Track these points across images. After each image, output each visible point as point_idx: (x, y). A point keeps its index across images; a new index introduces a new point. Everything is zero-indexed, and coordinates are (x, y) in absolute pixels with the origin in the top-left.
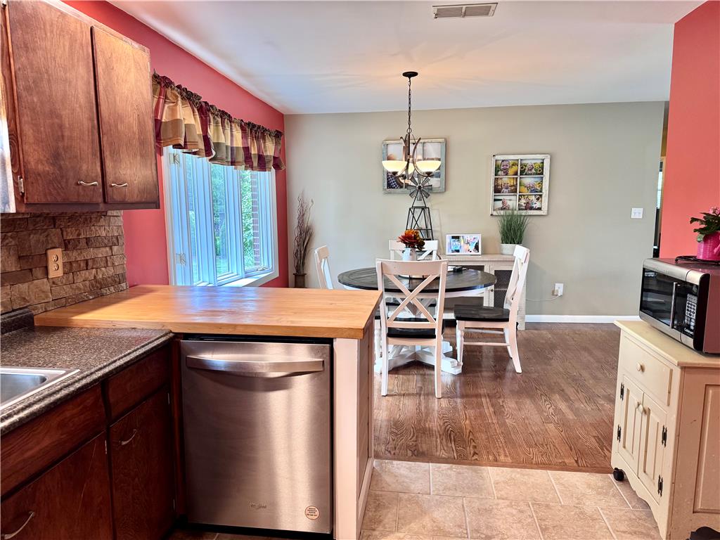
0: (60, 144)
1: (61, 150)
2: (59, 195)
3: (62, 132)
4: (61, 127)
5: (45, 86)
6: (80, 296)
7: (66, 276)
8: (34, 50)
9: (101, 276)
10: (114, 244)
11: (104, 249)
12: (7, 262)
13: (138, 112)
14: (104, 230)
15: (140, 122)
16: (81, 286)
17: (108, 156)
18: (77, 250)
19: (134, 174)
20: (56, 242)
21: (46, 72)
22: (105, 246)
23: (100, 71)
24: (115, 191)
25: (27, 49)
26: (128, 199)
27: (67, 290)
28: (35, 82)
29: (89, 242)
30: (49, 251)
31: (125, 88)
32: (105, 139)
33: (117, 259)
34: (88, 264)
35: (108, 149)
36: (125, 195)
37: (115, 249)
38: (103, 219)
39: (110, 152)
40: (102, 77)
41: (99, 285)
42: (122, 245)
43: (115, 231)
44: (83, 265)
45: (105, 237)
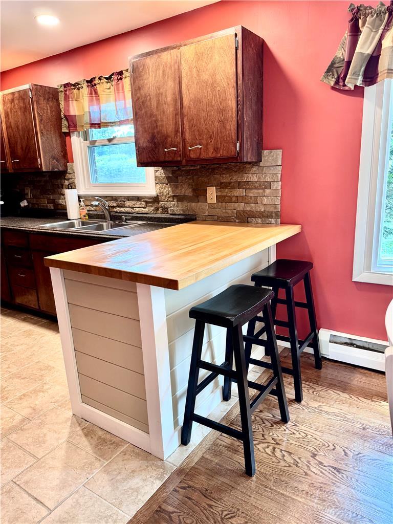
0: (155, 131)
1: (156, 134)
2: (154, 158)
3: (156, 124)
4: (156, 121)
5: (148, 103)
6: (228, 218)
7: (220, 204)
8: (143, 87)
9: (248, 209)
10: (266, 188)
11: (256, 191)
12: (187, 191)
13: (218, 88)
14: (256, 176)
15: (219, 95)
16: (229, 212)
17: (187, 130)
18: (229, 189)
19: (211, 137)
20: (215, 182)
21: (149, 95)
22: (256, 189)
23: (184, 75)
24: (192, 152)
25: (140, 88)
26: (203, 156)
27: (218, 212)
28: (143, 103)
29: (240, 185)
30: (208, 188)
31: (205, 76)
32: (185, 119)
33: (267, 199)
34: (238, 199)
35: (187, 125)
36: (200, 154)
37: (268, 191)
38: (255, 169)
39: (189, 126)
40: (185, 78)
41: (246, 215)
42: (276, 190)
43: (269, 178)
44: (234, 199)
45: (256, 182)
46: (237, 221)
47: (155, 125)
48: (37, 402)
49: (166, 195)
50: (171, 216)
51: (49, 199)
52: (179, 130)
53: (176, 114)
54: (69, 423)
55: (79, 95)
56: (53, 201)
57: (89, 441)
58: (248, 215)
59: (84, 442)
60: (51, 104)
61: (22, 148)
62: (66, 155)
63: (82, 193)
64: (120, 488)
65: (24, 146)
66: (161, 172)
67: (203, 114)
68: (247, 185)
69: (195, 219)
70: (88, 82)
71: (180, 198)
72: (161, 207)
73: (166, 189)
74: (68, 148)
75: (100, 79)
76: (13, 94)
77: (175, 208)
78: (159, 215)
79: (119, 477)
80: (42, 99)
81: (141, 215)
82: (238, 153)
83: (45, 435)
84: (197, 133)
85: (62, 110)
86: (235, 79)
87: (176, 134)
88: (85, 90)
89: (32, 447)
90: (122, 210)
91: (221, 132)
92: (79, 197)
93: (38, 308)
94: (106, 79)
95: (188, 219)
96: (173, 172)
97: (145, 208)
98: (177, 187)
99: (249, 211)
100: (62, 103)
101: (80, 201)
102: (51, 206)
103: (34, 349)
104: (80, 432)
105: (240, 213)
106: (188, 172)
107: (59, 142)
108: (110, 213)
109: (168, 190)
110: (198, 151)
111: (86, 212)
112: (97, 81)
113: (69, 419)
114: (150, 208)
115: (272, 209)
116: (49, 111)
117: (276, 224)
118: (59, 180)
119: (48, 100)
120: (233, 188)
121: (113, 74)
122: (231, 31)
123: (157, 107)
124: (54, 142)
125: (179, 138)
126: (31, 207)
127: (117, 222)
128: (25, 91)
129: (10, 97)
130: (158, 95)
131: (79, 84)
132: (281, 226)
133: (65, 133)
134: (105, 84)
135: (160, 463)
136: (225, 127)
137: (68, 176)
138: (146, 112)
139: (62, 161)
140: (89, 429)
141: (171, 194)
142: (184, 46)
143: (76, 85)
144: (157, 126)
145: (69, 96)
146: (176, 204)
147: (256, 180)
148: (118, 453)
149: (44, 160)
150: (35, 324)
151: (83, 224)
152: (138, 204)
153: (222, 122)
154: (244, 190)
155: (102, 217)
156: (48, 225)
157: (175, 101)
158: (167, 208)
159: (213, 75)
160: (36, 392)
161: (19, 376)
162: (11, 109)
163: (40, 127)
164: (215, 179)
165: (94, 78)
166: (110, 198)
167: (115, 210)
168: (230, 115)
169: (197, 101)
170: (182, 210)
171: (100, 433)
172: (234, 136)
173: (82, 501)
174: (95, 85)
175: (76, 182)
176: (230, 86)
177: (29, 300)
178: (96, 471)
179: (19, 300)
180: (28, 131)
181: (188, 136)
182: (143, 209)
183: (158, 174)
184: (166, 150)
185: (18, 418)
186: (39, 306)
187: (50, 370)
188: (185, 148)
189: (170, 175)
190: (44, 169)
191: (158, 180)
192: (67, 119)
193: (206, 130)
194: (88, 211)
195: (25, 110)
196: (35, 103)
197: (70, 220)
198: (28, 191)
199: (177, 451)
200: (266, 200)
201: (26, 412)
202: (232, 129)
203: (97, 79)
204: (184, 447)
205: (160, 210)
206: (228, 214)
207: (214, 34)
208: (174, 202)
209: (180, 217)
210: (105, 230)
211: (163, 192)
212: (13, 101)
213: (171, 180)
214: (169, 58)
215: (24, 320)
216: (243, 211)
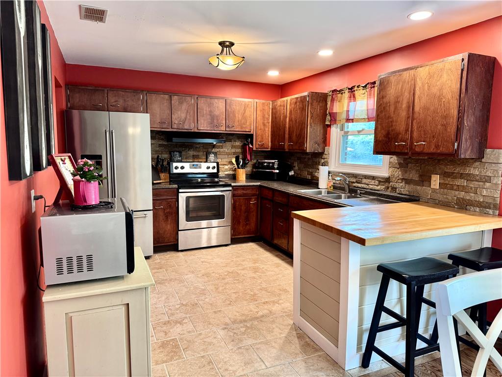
1: (390, 131)
2: (387, 149)
4: (392, 122)
5: (388, 108)
6: (448, 203)
7: (442, 190)
8: (386, 97)
9: (468, 198)
10: (486, 181)
11: (477, 183)
12: (414, 176)
13: (444, 100)
14: (478, 170)
15: (444, 105)
16: (450, 198)
17: (416, 130)
18: (452, 178)
19: (433, 137)
20: (439, 172)
21: (389, 102)
22: (477, 181)
23: (417, 89)
24: (417, 147)
25: (383, 97)
26: (426, 150)
27: (440, 197)
28: (384, 108)
29: (461, 176)
30: (432, 175)
31: (435, 90)
32: (415, 121)
33: (487, 191)
34: (459, 188)
35: (416, 127)
36: (424, 149)
37: (488, 184)
38: (477, 164)
39: (417, 127)
40: (418, 91)
41: (465, 203)
42: (496, 184)
43: (490, 173)
44: (455, 187)
45: (477, 175)
46: (456, 207)
47: (391, 124)
48: (273, 309)
49: (396, 178)
50: (399, 195)
51: (308, 172)
52: (409, 129)
53: (408, 118)
54: (289, 327)
55: (342, 98)
56: (311, 174)
57: (299, 341)
58: (467, 203)
59: (296, 340)
60: (321, 104)
61: (296, 135)
62: (325, 141)
63: (332, 169)
64: (311, 373)
65: (298, 134)
66: (394, 159)
67: (430, 119)
68: (469, 177)
69: (418, 200)
70: (349, 89)
71: (407, 181)
72: (391, 187)
73: (397, 172)
74: (327, 136)
75: (358, 87)
76: (297, 98)
77: (403, 188)
78: (388, 193)
79: (312, 367)
80: (315, 101)
81: (373, 191)
82: (456, 151)
83: (273, 328)
84: (423, 133)
85: (328, 108)
86: (458, 93)
87: (406, 133)
88: (347, 94)
89: (265, 332)
90: (360, 185)
91: (443, 133)
92: (329, 173)
93: (287, 249)
94: (363, 87)
95: (412, 199)
96: (405, 160)
97: (377, 186)
98: (406, 172)
99: (469, 200)
100: (329, 103)
101: (329, 176)
102: (309, 177)
103: (279, 276)
104: (295, 335)
105: (459, 200)
106: (417, 161)
107: (322, 131)
108: (349, 186)
109: (398, 173)
110: (422, 146)
111: (332, 184)
112: (356, 88)
113: (290, 324)
114: (382, 187)
115: (490, 201)
116: (318, 110)
117: (494, 215)
118: (317, 159)
119: (319, 102)
120: (455, 178)
121: (368, 84)
122: (459, 57)
123: (394, 112)
124: (318, 132)
125: (408, 135)
126: (295, 176)
127: (353, 195)
128: (305, 97)
129: (294, 101)
130: (397, 102)
131: (343, 90)
132: (499, 217)
133: (327, 125)
134: (361, 91)
135: (341, 371)
136: (446, 130)
137: (324, 156)
138: (385, 115)
139: (322, 145)
140: (301, 335)
141: (400, 177)
142: (421, 67)
143: (341, 91)
144: (392, 125)
145: (334, 99)
146: (404, 185)
147: (478, 174)
148: (316, 355)
149: (310, 145)
150: (283, 260)
151: (329, 193)
152: (373, 182)
153: (445, 126)
154: (466, 181)
155: (342, 189)
156: (303, 191)
157: (409, 107)
158: (396, 188)
159: (441, 90)
160: (274, 302)
161: (266, 290)
162: (294, 108)
163: (310, 121)
164: (440, 169)
165: (354, 86)
166: (352, 176)
167: (354, 185)
168: (451, 120)
169: (426, 109)
170: (409, 191)
171: (308, 340)
172: (453, 137)
173: (285, 370)
174: (354, 91)
175: (329, 161)
176: (454, 98)
177: (282, 243)
178: (298, 359)
179: (275, 242)
180: (302, 124)
181: (415, 134)
182: (376, 187)
183: (392, 160)
184: (396, 144)
185: (260, 313)
186: (288, 248)
187: (286, 292)
188: (412, 143)
189: (402, 162)
190: (308, 151)
191: (391, 165)
192: (330, 115)
193: (430, 131)
194: (334, 183)
195: (303, 109)
196: (310, 105)
197: (319, 189)
198: (296, 164)
199: (357, 369)
200: (485, 192)
201: (266, 312)
202: (452, 131)
203: (356, 87)
204: (363, 369)
205: (390, 188)
206: (448, 200)
207: (445, 59)
208: (402, 184)
209: (405, 197)
210: (343, 199)
211: (394, 175)
212: (296, 103)
213: (402, 166)
214: (408, 76)
215: (277, 256)
216: (463, 199)
